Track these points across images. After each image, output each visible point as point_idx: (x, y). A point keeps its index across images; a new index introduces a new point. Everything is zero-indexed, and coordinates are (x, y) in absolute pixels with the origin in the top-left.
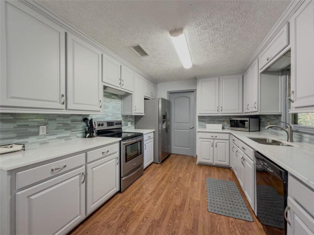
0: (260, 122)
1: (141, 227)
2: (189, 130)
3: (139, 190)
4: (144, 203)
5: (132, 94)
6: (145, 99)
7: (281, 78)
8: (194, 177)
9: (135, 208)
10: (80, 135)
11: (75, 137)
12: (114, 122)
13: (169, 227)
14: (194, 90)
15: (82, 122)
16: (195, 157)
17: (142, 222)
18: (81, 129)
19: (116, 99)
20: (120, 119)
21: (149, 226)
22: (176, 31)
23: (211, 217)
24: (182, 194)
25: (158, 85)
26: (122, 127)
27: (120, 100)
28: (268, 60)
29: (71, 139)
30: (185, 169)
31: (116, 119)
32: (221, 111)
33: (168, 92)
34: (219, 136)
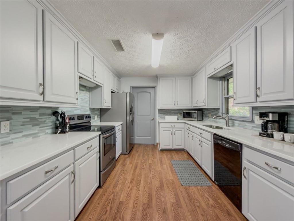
0: (203, 113)
1: (135, 213)
2: (150, 122)
3: (118, 181)
4: (128, 191)
5: (101, 86)
6: (112, 92)
7: (224, 83)
8: (161, 162)
9: (121, 198)
10: (50, 131)
11: (44, 134)
12: (83, 116)
13: (158, 206)
14: (155, 86)
15: (51, 115)
16: (156, 144)
17: (134, 208)
18: (50, 124)
19: (85, 91)
20: (88, 112)
21: (142, 210)
22: (158, 35)
23: (186, 189)
24: (157, 177)
25: (121, 79)
26: (91, 120)
27: (88, 92)
28: (215, 69)
29: (39, 136)
30: (152, 156)
31: (85, 112)
32: (177, 105)
33: (131, 86)
34: (177, 125)
